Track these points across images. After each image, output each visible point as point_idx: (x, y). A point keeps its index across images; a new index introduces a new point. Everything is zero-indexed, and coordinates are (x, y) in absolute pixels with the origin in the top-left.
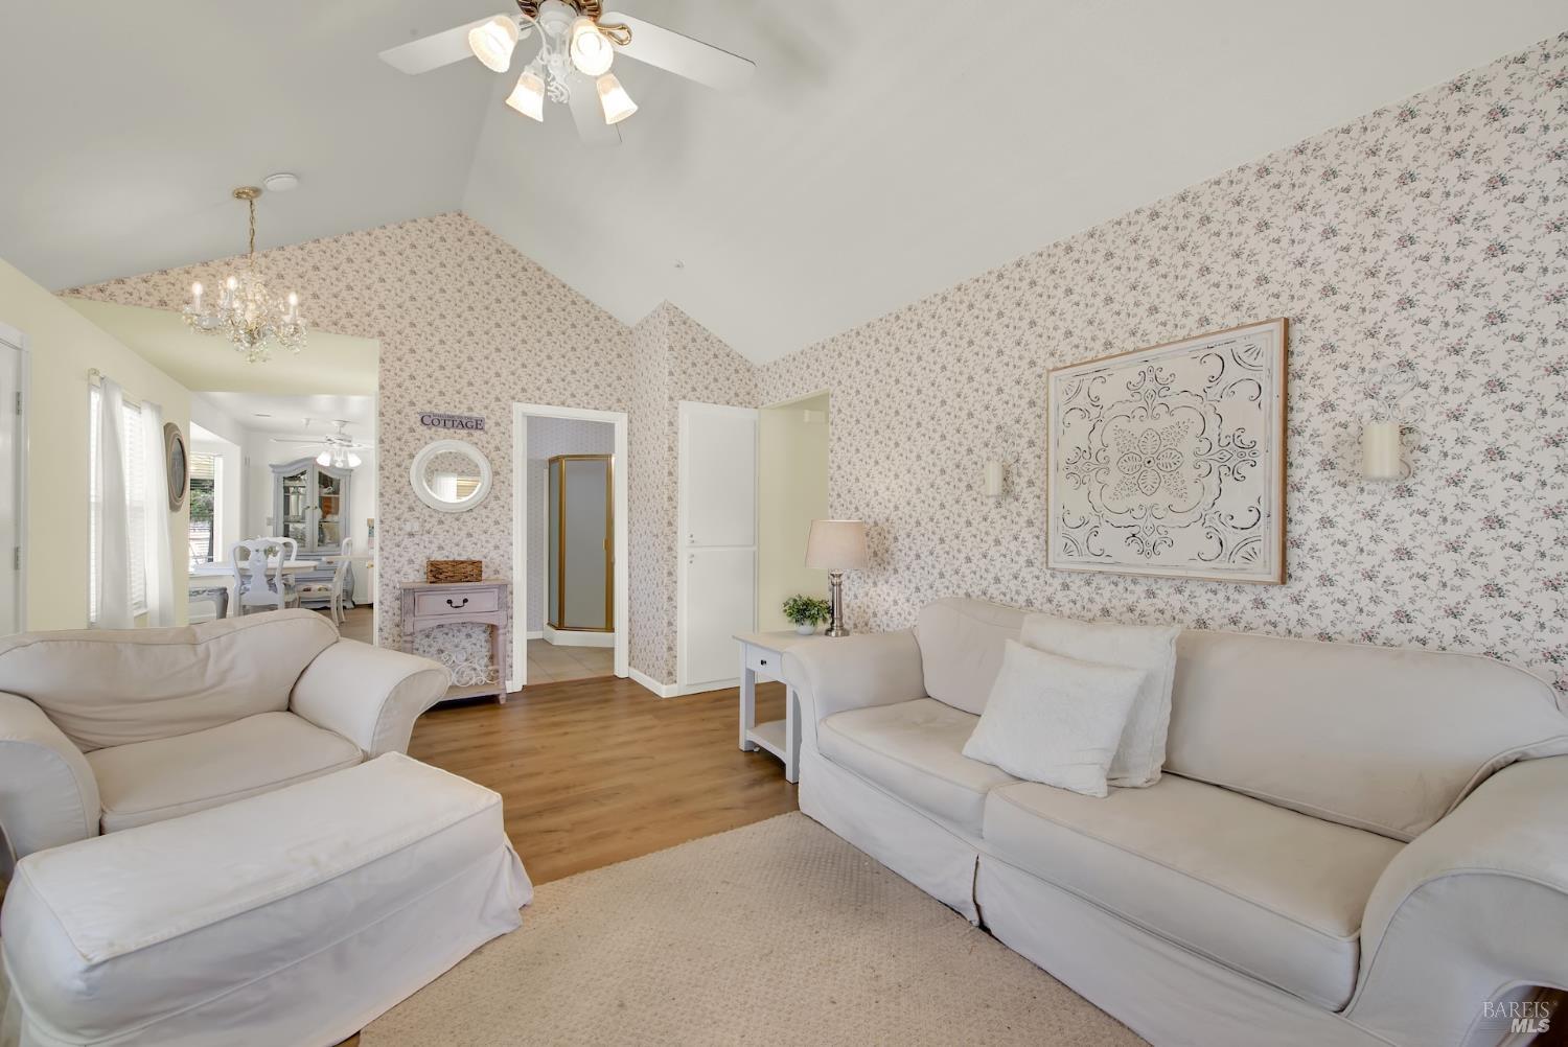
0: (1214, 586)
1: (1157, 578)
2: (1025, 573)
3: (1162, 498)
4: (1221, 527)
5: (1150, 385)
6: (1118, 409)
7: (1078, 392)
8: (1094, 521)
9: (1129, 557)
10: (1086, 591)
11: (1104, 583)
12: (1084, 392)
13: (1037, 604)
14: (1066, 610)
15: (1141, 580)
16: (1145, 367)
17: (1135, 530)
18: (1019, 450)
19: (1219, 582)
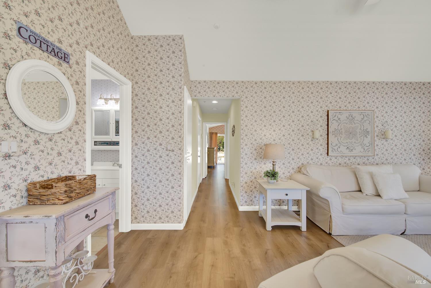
0: (361, 157)
1: (350, 156)
2: (320, 157)
3: (353, 140)
4: (364, 146)
5: (350, 118)
6: (344, 122)
7: (335, 116)
8: (339, 145)
9: (347, 152)
10: (335, 160)
11: (340, 158)
12: (336, 117)
13: (323, 164)
14: (331, 165)
15: (347, 157)
16: (350, 114)
17: (348, 147)
18: (318, 127)
19: (361, 156)
